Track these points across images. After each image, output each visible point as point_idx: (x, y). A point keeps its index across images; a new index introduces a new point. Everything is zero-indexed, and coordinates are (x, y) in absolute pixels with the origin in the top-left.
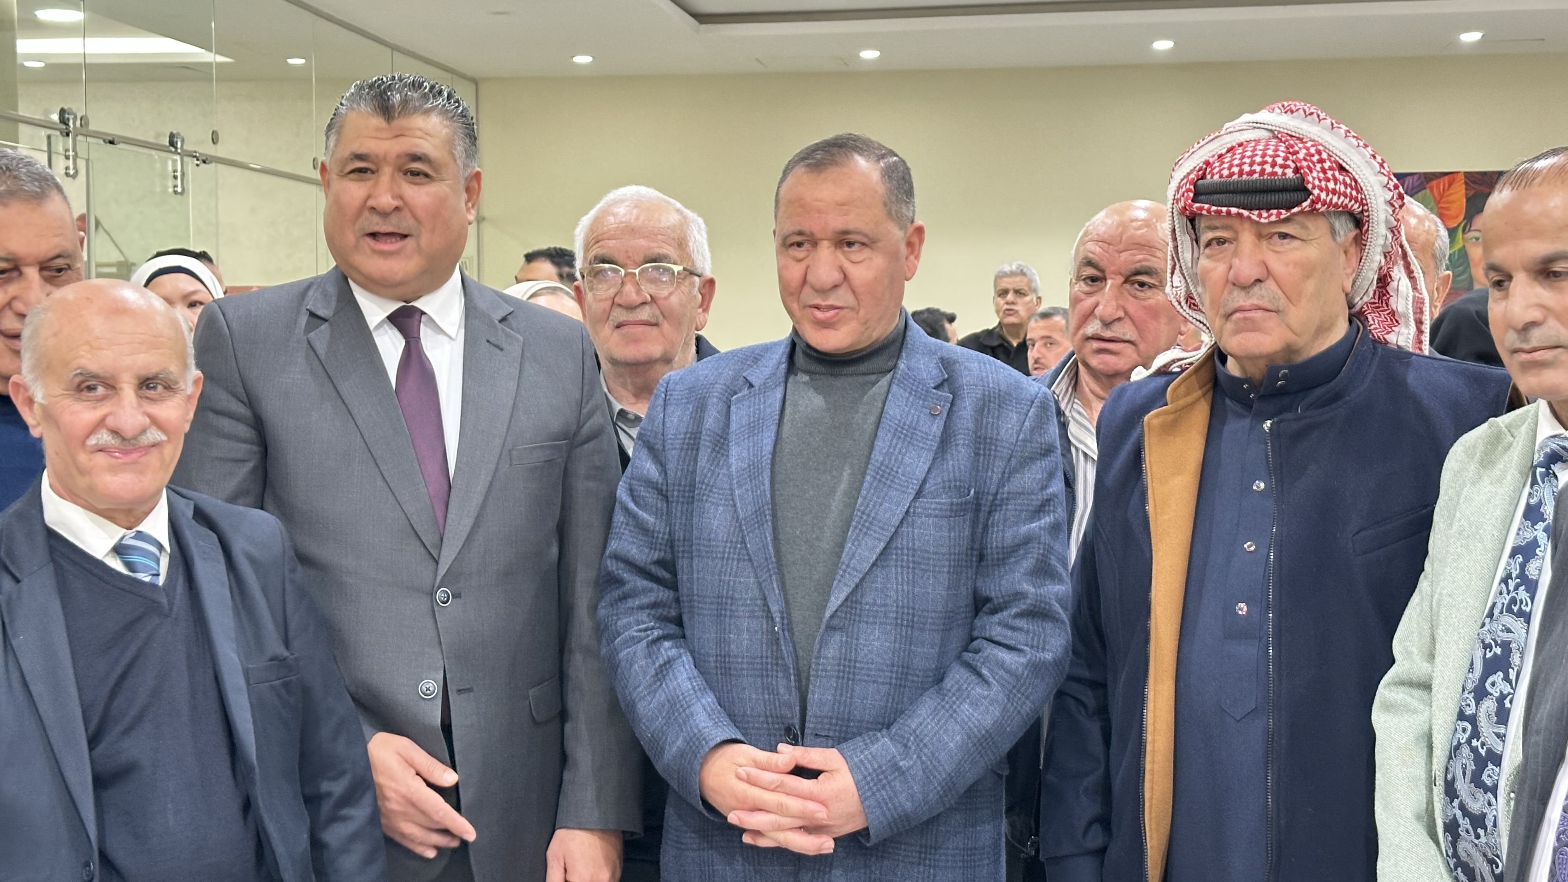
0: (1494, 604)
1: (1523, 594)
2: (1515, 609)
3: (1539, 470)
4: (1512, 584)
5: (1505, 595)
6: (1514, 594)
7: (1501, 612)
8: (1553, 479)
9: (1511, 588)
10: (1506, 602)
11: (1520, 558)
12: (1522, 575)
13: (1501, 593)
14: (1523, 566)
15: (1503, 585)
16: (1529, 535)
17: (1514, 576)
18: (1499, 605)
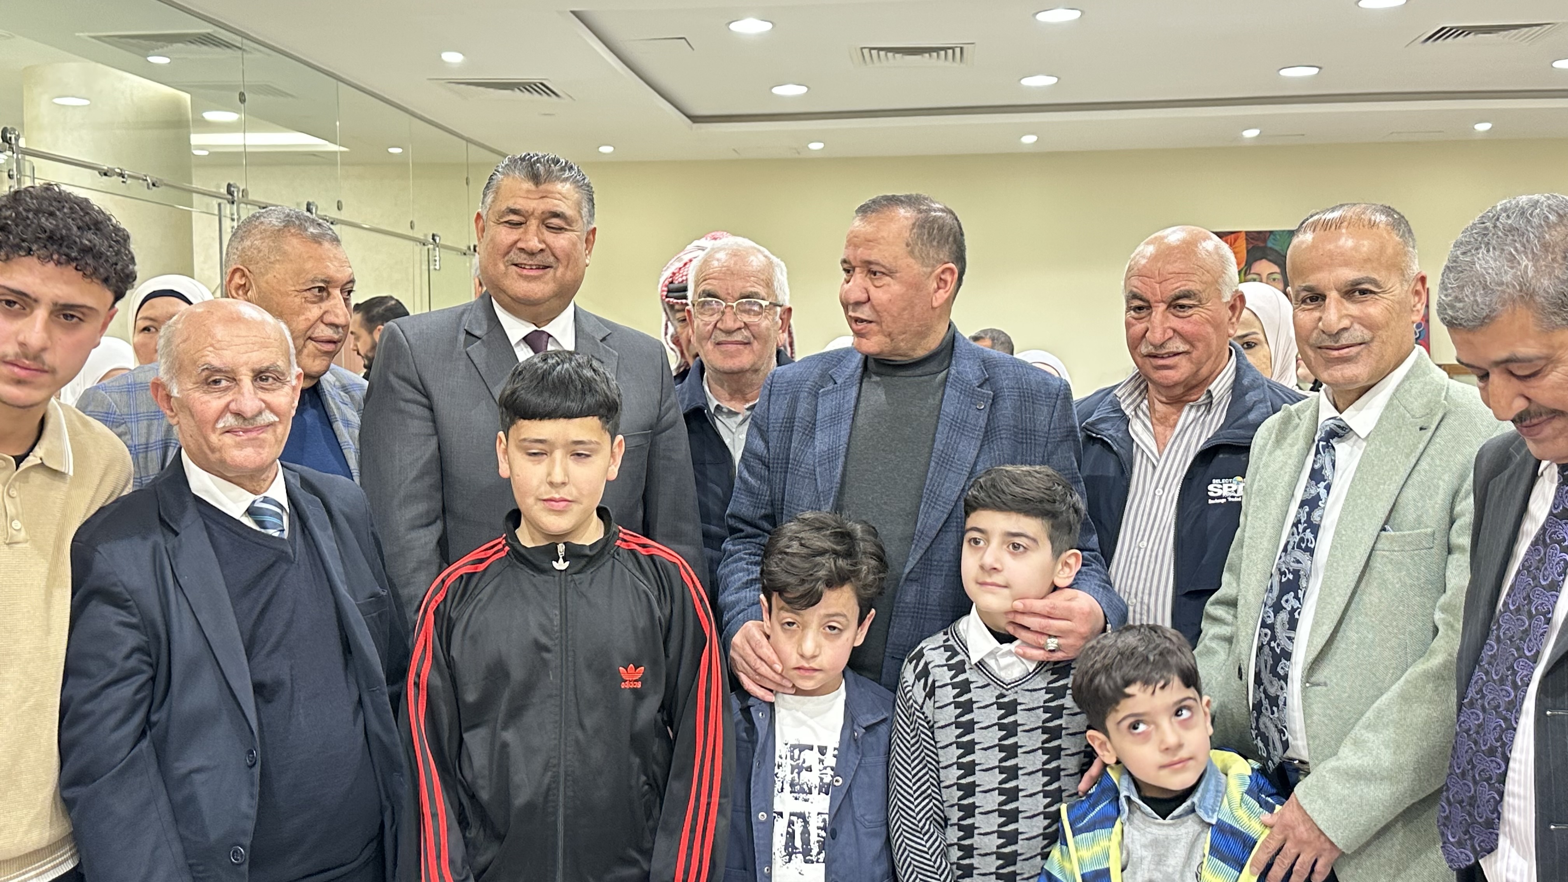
0: (1288, 542)
1: (1309, 535)
2: (1303, 546)
3: (1321, 443)
4: (1301, 527)
5: (1296, 535)
6: (1302, 535)
7: (1293, 548)
8: (1331, 450)
9: (1300, 530)
10: (1297, 541)
11: (1307, 509)
12: (1309, 521)
13: (1293, 534)
14: (1309, 514)
15: (1295, 529)
16: (1313, 492)
17: (1302, 521)
18: (1292, 543)
